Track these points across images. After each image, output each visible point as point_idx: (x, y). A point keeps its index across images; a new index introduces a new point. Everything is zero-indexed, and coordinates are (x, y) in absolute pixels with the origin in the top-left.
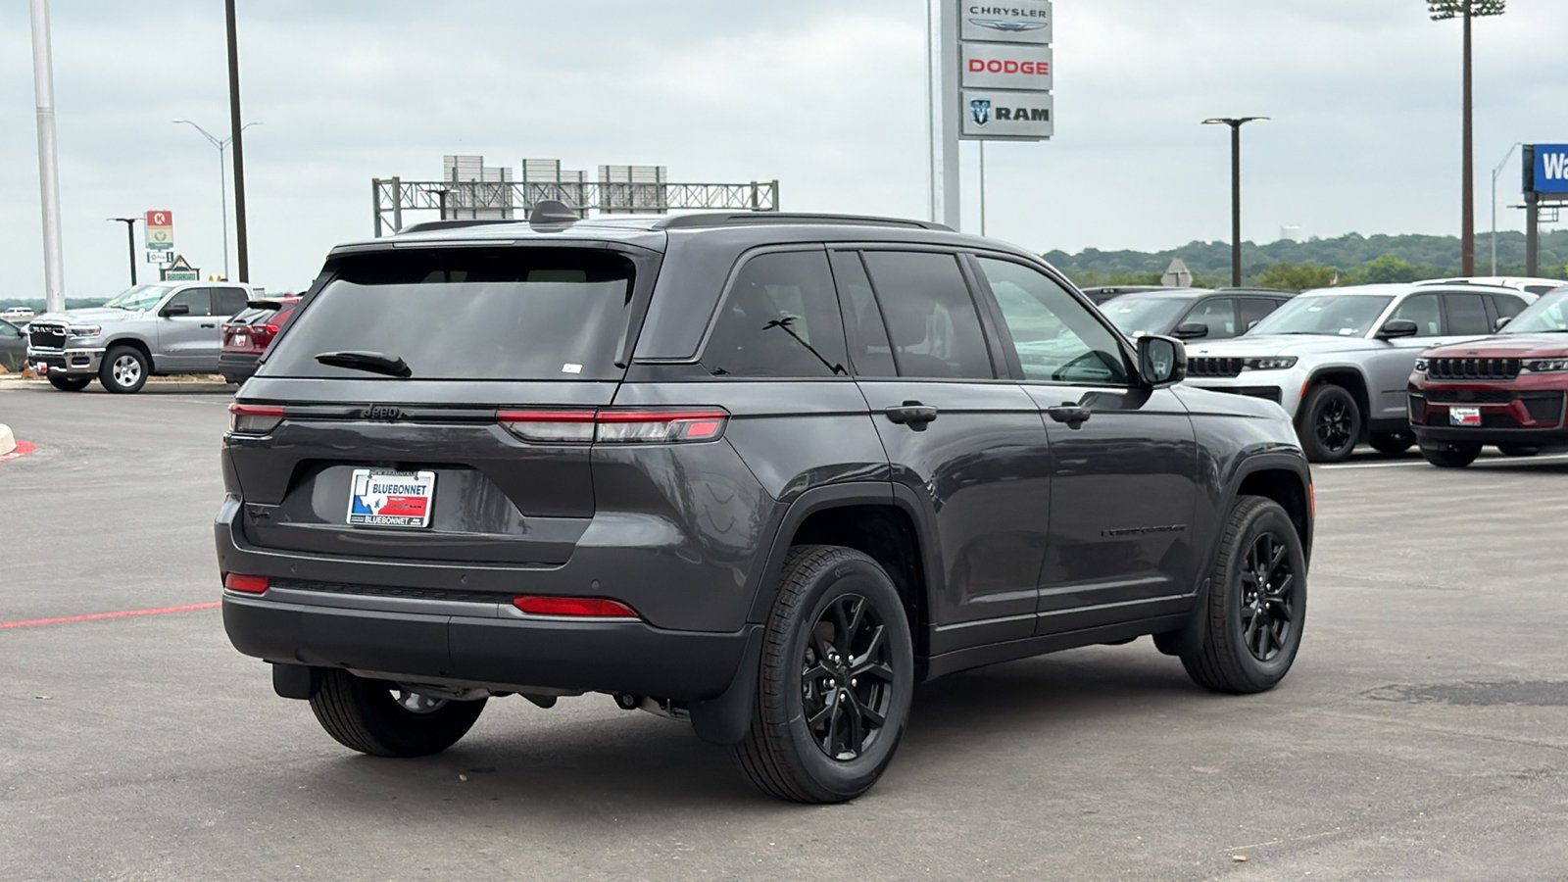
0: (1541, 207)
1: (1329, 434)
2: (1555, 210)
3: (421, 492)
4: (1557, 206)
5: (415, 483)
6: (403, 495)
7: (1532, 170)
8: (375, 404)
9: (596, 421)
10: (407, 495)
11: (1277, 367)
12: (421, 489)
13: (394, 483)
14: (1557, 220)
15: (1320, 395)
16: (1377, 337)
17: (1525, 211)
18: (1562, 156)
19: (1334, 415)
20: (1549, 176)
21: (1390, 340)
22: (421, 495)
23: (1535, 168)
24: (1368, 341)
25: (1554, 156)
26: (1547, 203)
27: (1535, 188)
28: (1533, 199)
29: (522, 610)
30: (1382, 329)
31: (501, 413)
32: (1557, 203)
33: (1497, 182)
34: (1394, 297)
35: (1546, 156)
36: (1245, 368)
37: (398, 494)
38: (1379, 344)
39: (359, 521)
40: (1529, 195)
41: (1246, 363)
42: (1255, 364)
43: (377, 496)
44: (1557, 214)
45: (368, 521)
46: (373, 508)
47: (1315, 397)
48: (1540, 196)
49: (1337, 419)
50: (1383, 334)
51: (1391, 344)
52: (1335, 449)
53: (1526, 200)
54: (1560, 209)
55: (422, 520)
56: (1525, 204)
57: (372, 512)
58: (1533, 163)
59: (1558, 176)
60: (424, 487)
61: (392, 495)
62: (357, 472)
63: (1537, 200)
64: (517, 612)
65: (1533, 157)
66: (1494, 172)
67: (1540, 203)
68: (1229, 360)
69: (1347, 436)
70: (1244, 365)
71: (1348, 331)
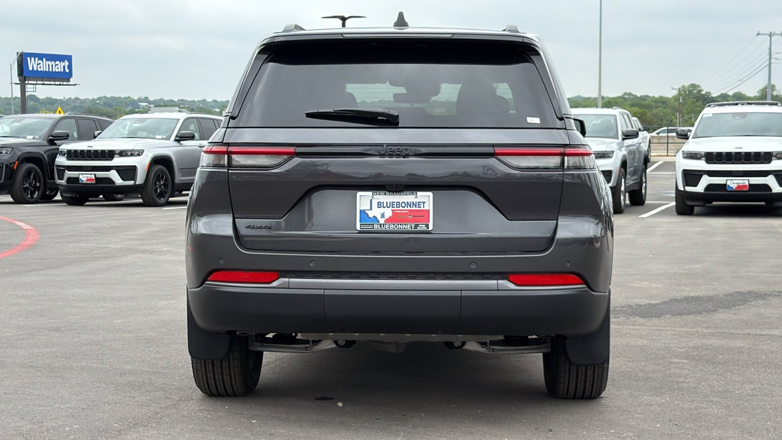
0: (27, 84)
1: (159, 191)
2: (34, 86)
3: (422, 206)
4: (35, 84)
5: (415, 200)
6: (406, 208)
7: (22, 65)
8: (388, 145)
9: (563, 155)
10: (409, 208)
11: (132, 155)
12: (422, 204)
13: (396, 201)
14: (36, 91)
15: (155, 171)
16: (176, 140)
17: (19, 85)
18: (37, 59)
19: (160, 182)
20: (31, 69)
21: (181, 142)
22: (422, 208)
23: (24, 65)
24: (171, 142)
25: (33, 59)
26: (30, 82)
27: (24, 75)
28: (23, 80)
29: (514, 284)
30: (177, 136)
31: (498, 150)
32: (35, 82)
33: (12, 70)
34: (179, 119)
35: (29, 58)
36: (116, 156)
37: (401, 208)
38: (176, 144)
39: (366, 228)
40: (21, 78)
41: (116, 153)
42: (122, 154)
43: (382, 210)
44: (36, 88)
45: (376, 227)
46: (379, 219)
47: (153, 172)
48: (27, 79)
49: (162, 183)
50: (178, 138)
51: (181, 144)
52: (162, 199)
53: (20, 80)
54: (37, 85)
55: (427, 226)
56: (19, 82)
57: (379, 222)
58: (22, 62)
59: (35, 69)
60: (424, 203)
61: (396, 208)
62: (359, 194)
63: (25, 80)
64: (512, 286)
65: (22, 59)
66: (11, 65)
67: (27, 82)
68: (99, 151)
69: (166, 192)
70: (115, 154)
71: (160, 137)
